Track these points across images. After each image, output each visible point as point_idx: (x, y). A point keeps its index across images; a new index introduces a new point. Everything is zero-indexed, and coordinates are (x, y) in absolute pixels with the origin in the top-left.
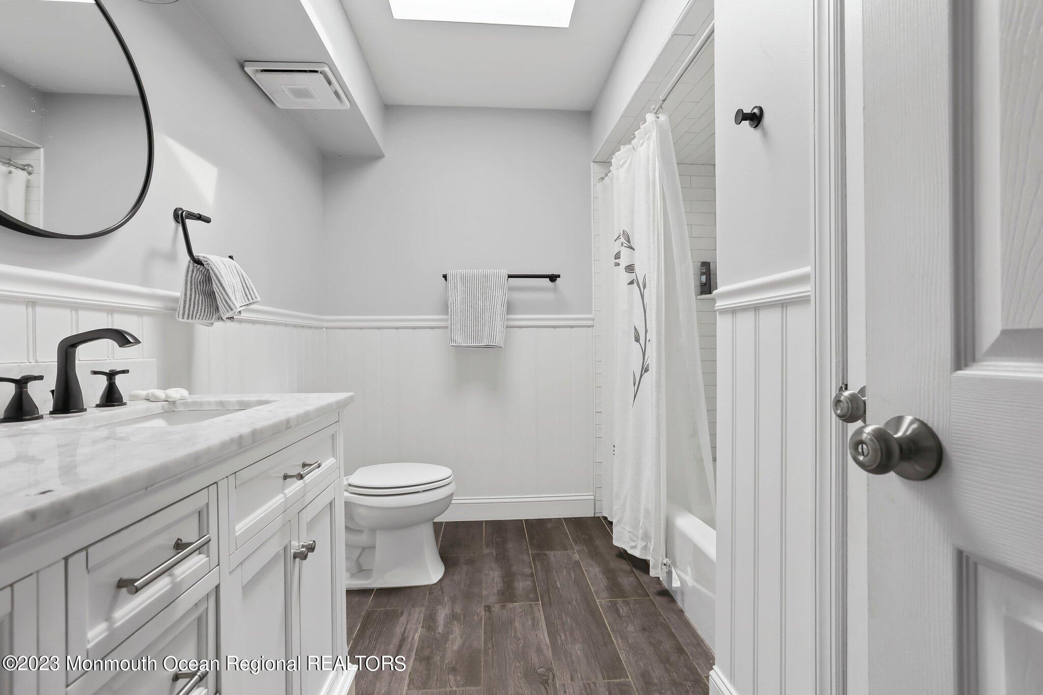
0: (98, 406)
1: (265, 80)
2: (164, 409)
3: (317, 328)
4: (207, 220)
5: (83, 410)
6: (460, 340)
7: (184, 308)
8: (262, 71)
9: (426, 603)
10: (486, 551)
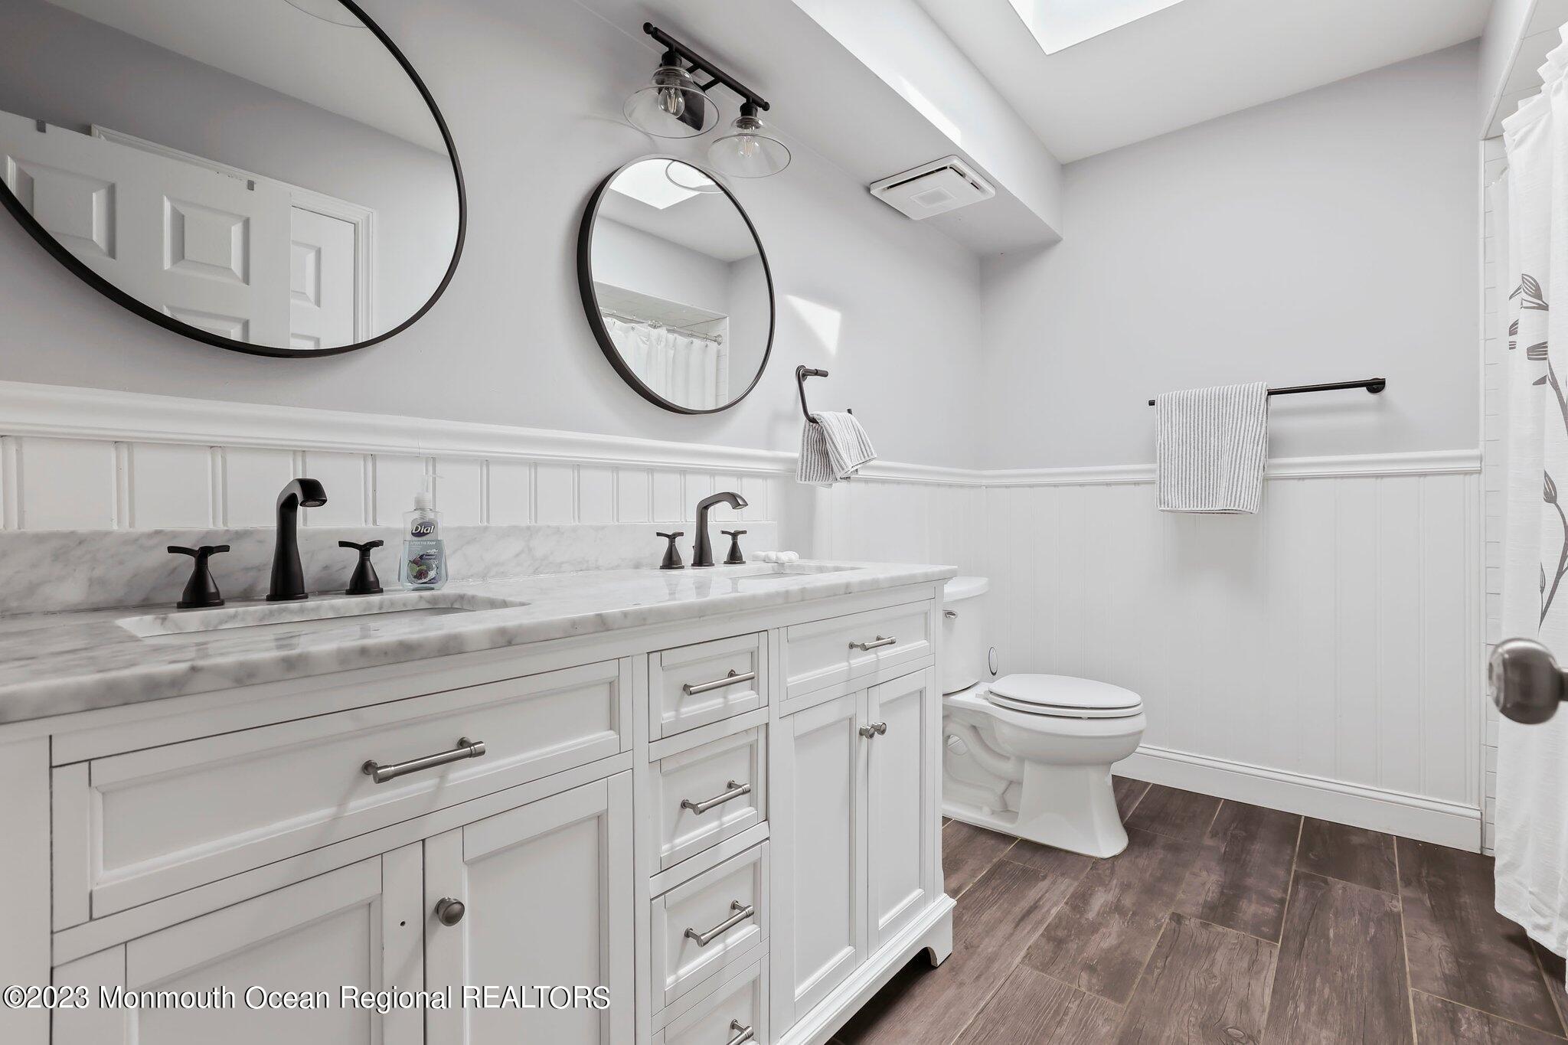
0: (725, 563)
1: (893, 197)
2: (773, 570)
3: (972, 487)
4: (825, 374)
5: (712, 565)
6: (1178, 503)
7: (802, 469)
8: (888, 188)
9: (1082, 876)
10: (1208, 841)
